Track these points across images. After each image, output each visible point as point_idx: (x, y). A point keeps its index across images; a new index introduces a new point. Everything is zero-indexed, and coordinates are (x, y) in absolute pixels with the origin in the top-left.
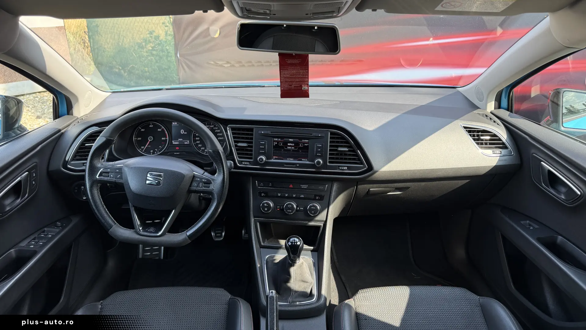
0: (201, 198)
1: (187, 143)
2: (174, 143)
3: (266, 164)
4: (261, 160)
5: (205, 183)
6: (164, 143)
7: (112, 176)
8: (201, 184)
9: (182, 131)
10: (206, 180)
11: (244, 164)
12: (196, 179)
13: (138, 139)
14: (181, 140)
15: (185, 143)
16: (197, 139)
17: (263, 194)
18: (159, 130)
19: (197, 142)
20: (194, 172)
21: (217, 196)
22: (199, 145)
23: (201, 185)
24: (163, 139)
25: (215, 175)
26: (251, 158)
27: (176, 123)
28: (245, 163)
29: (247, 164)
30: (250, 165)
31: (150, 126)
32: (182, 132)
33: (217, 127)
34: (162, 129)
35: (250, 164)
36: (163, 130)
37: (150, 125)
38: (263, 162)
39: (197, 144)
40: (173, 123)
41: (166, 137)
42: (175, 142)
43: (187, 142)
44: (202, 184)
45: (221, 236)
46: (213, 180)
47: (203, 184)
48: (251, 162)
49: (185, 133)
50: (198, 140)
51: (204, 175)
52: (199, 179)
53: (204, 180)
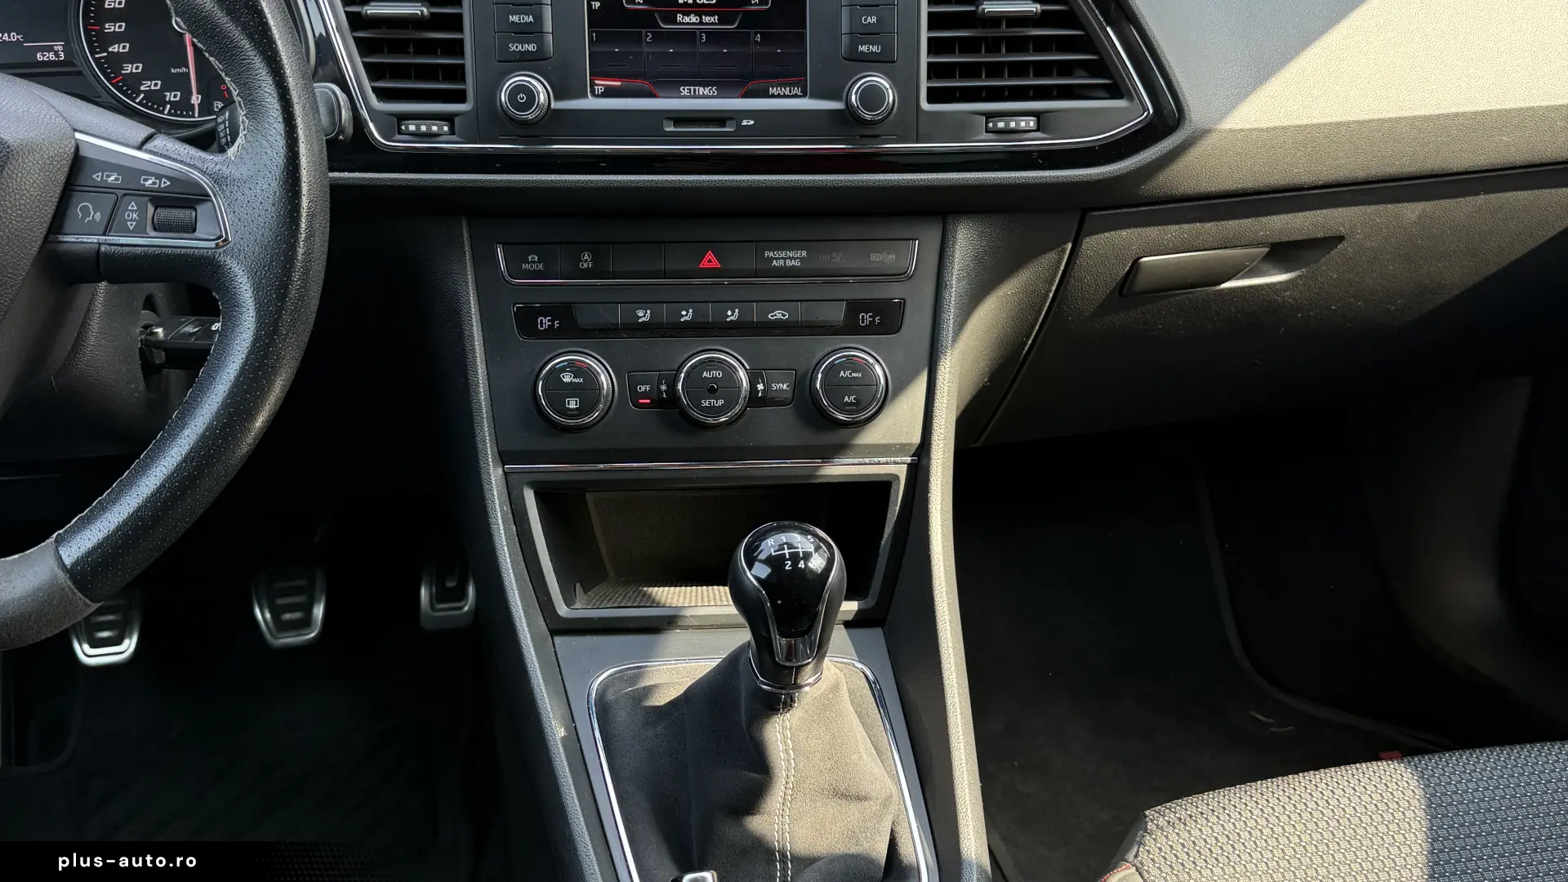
0: (160, 357)
1: (51, 56)
3: (556, 123)
4: (522, 98)
5: (160, 200)
8: (133, 206)
10: (165, 183)
11: (419, 136)
12: (98, 177)
14: (14, 37)
15: (40, 57)
16: (110, 28)
17: (545, 322)
19: (115, 48)
20: (78, 135)
21: (257, 289)
22: (130, 69)
23: (131, 212)
25: (231, 152)
26: (460, 97)
28: (423, 128)
29: (437, 135)
30: (454, 138)
35: (452, 132)
38: (530, 115)
43: (50, 49)
44: (142, 211)
45: (307, 622)
46: (218, 180)
47: (151, 209)
48: (457, 120)
50: (117, 38)
51: (148, 146)
52: (116, 179)
53: (154, 183)
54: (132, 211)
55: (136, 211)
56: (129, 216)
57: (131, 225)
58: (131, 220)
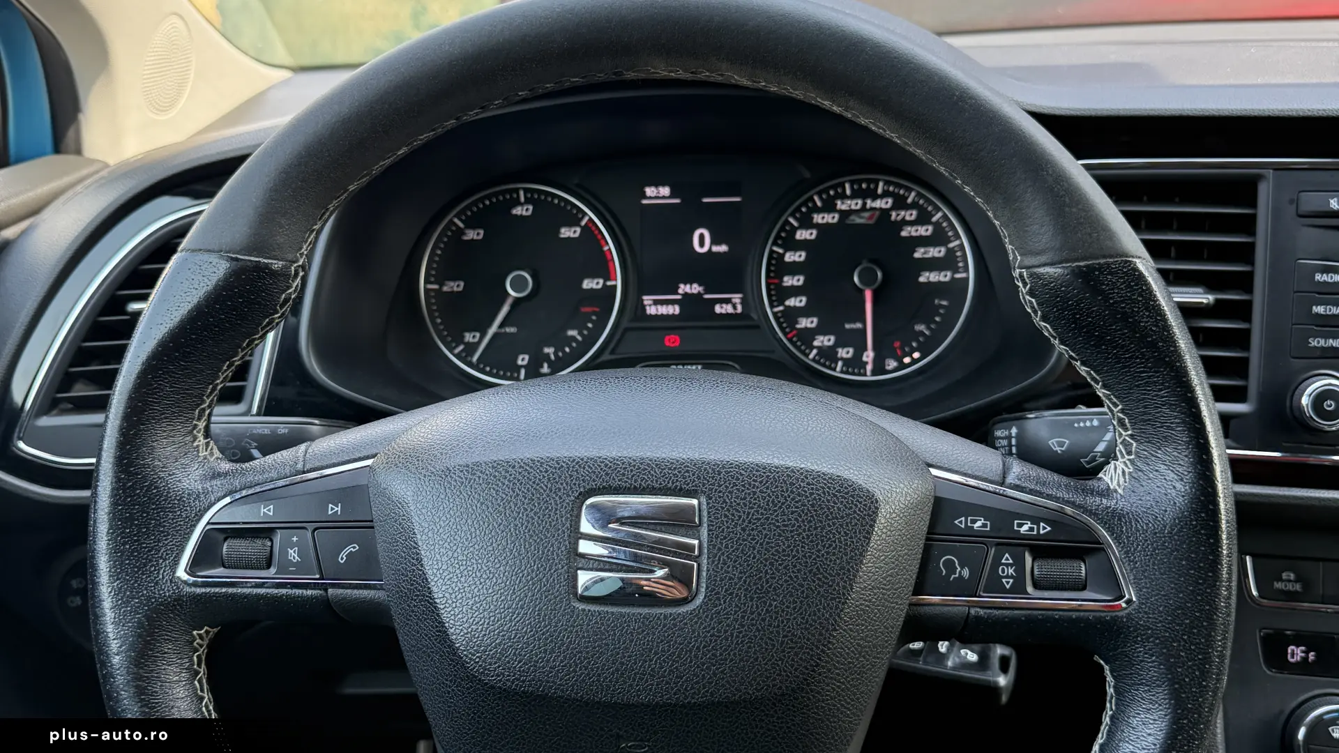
1: (728, 309)
2: (652, 310)
6: (594, 313)
7: (293, 555)
8: (1007, 558)
9: (702, 237)
12: (961, 522)
13: (445, 289)
14: (695, 289)
15: (718, 309)
16: (789, 281)
18: (566, 232)
19: (792, 302)
20: (934, 472)
22: (805, 323)
23: (1007, 571)
24: (588, 284)
27: (665, 191)
31: (518, 211)
32: (702, 244)
33: (914, 205)
34: (584, 229)
36: (589, 230)
37: (517, 203)
39: (790, 316)
40: (650, 191)
41: (607, 274)
42: (656, 302)
43: (728, 301)
44: (1019, 564)
47: (1029, 561)
49: (715, 249)
50: (795, 291)
52: (984, 525)
53: (1031, 529)
54: (1007, 565)
55: (1011, 565)
56: (1003, 571)
57: (1008, 583)
58: (1007, 577)
